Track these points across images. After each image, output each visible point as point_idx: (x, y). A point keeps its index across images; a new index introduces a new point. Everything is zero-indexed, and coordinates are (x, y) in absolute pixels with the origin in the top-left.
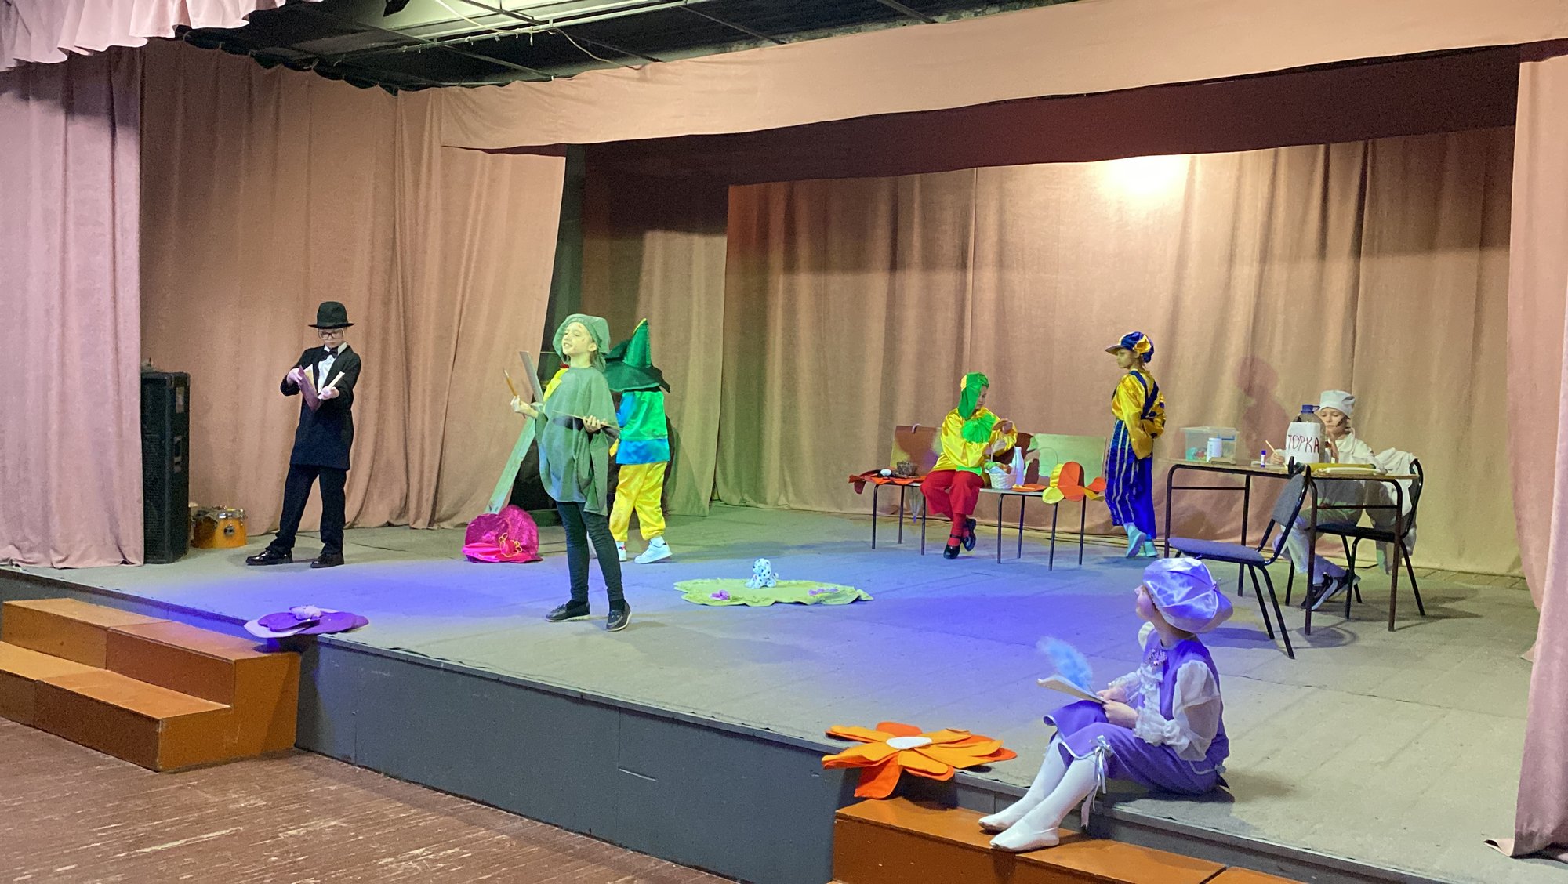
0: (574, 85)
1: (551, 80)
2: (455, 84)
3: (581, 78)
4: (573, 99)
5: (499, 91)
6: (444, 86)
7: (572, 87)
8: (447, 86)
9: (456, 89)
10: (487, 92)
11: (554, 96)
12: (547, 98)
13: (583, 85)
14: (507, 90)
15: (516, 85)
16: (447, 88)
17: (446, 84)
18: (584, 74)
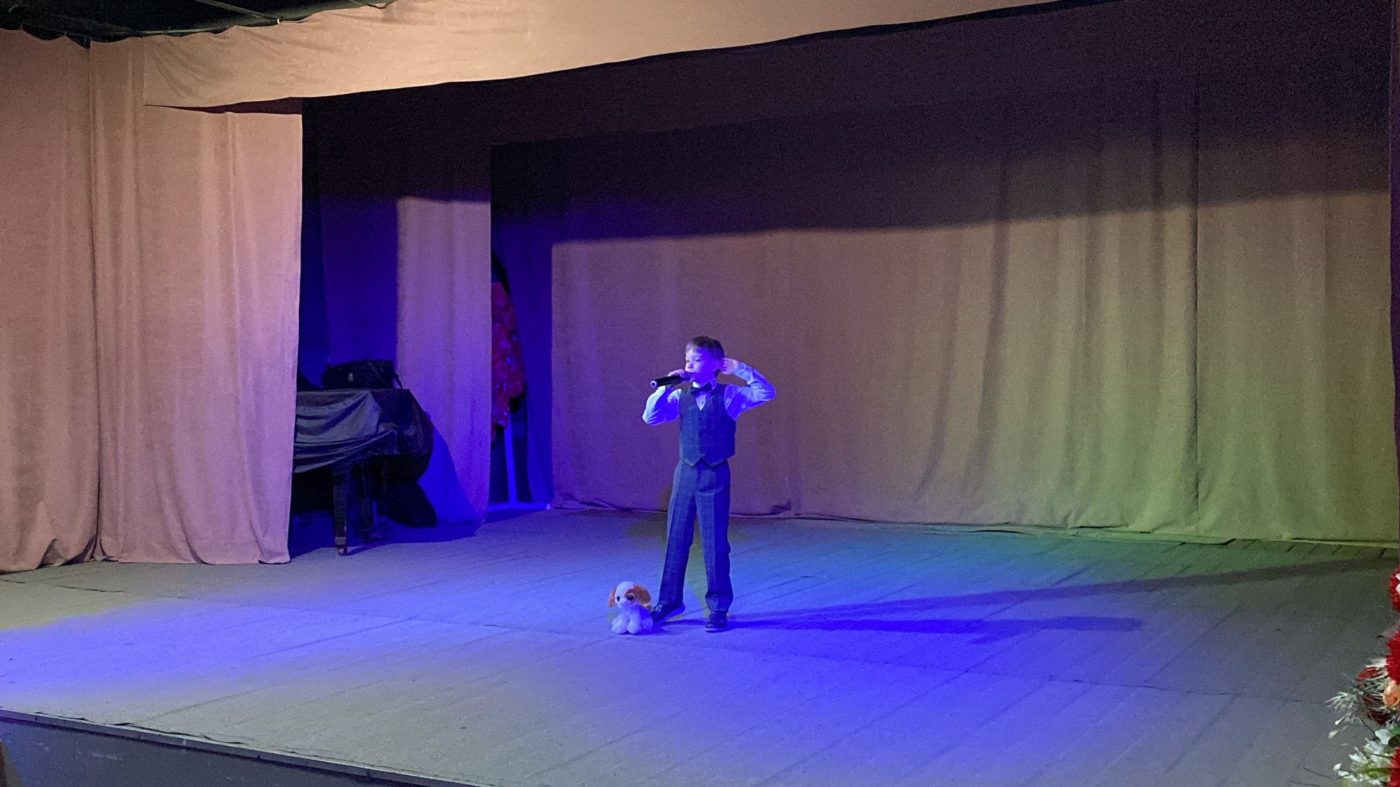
0: (304, 29)
1: (277, 23)
2: (159, 32)
3: (315, 21)
4: (304, 45)
5: (212, 38)
6: (146, 35)
7: (301, 30)
8: (150, 35)
9: (161, 38)
10: (200, 40)
11: (280, 43)
12: (273, 46)
13: (318, 28)
14: (225, 37)
15: (235, 32)
16: (149, 37)
17: (147, 32)
18: (316, 16)
